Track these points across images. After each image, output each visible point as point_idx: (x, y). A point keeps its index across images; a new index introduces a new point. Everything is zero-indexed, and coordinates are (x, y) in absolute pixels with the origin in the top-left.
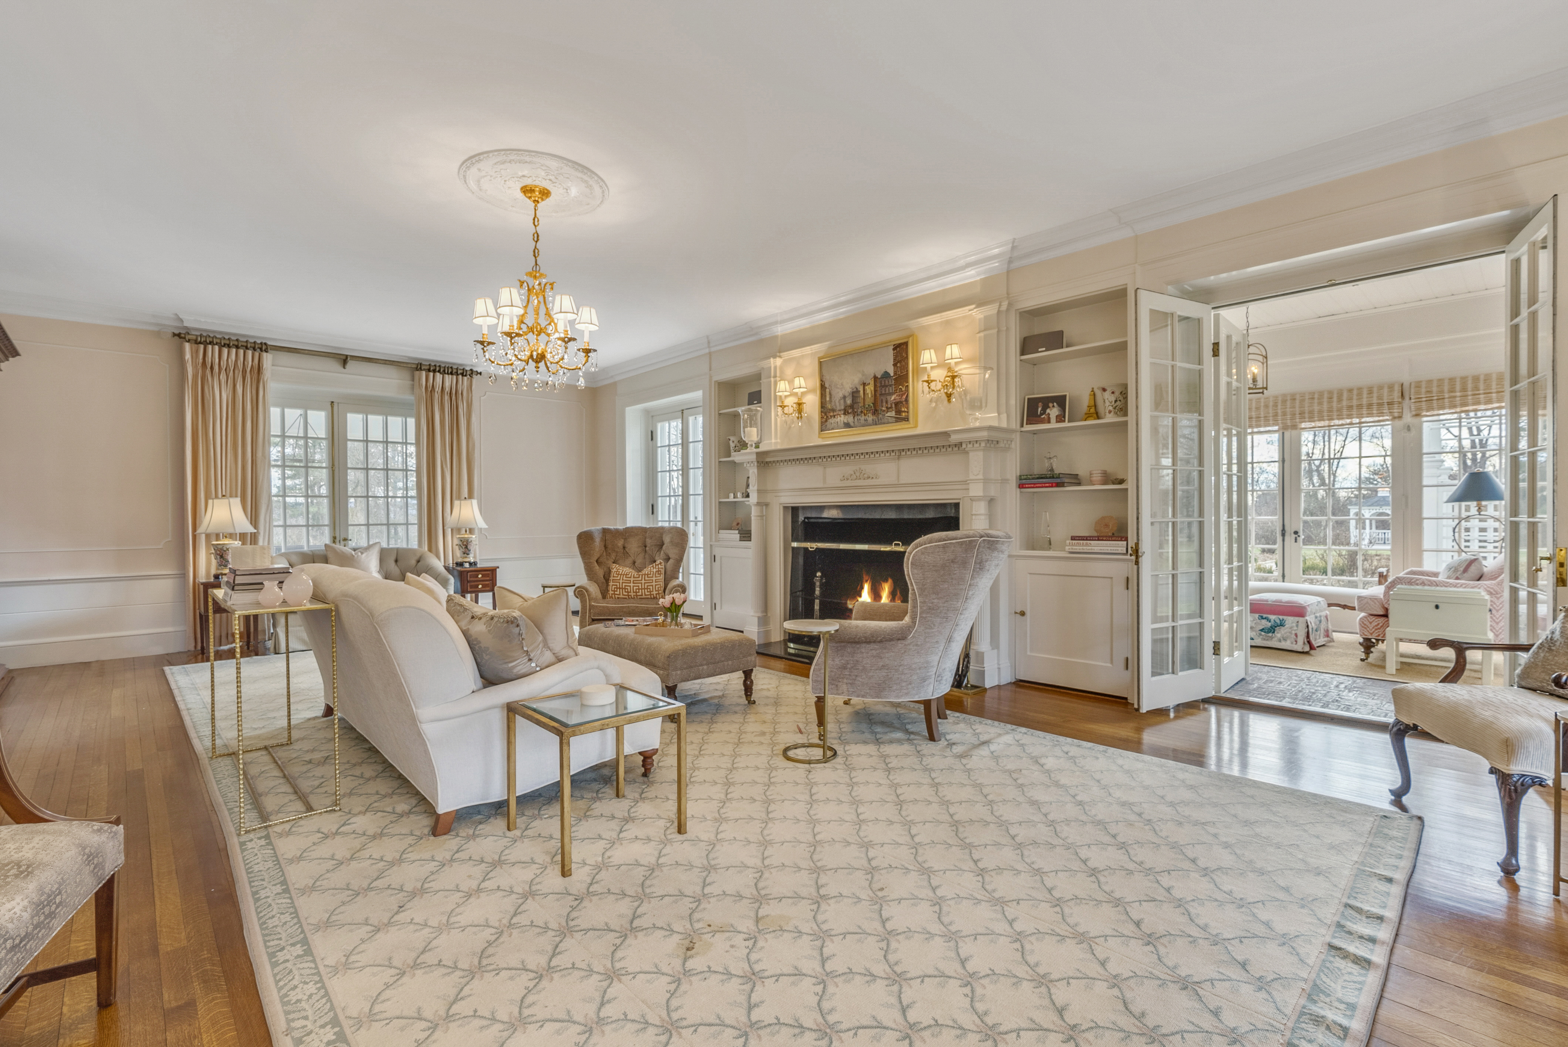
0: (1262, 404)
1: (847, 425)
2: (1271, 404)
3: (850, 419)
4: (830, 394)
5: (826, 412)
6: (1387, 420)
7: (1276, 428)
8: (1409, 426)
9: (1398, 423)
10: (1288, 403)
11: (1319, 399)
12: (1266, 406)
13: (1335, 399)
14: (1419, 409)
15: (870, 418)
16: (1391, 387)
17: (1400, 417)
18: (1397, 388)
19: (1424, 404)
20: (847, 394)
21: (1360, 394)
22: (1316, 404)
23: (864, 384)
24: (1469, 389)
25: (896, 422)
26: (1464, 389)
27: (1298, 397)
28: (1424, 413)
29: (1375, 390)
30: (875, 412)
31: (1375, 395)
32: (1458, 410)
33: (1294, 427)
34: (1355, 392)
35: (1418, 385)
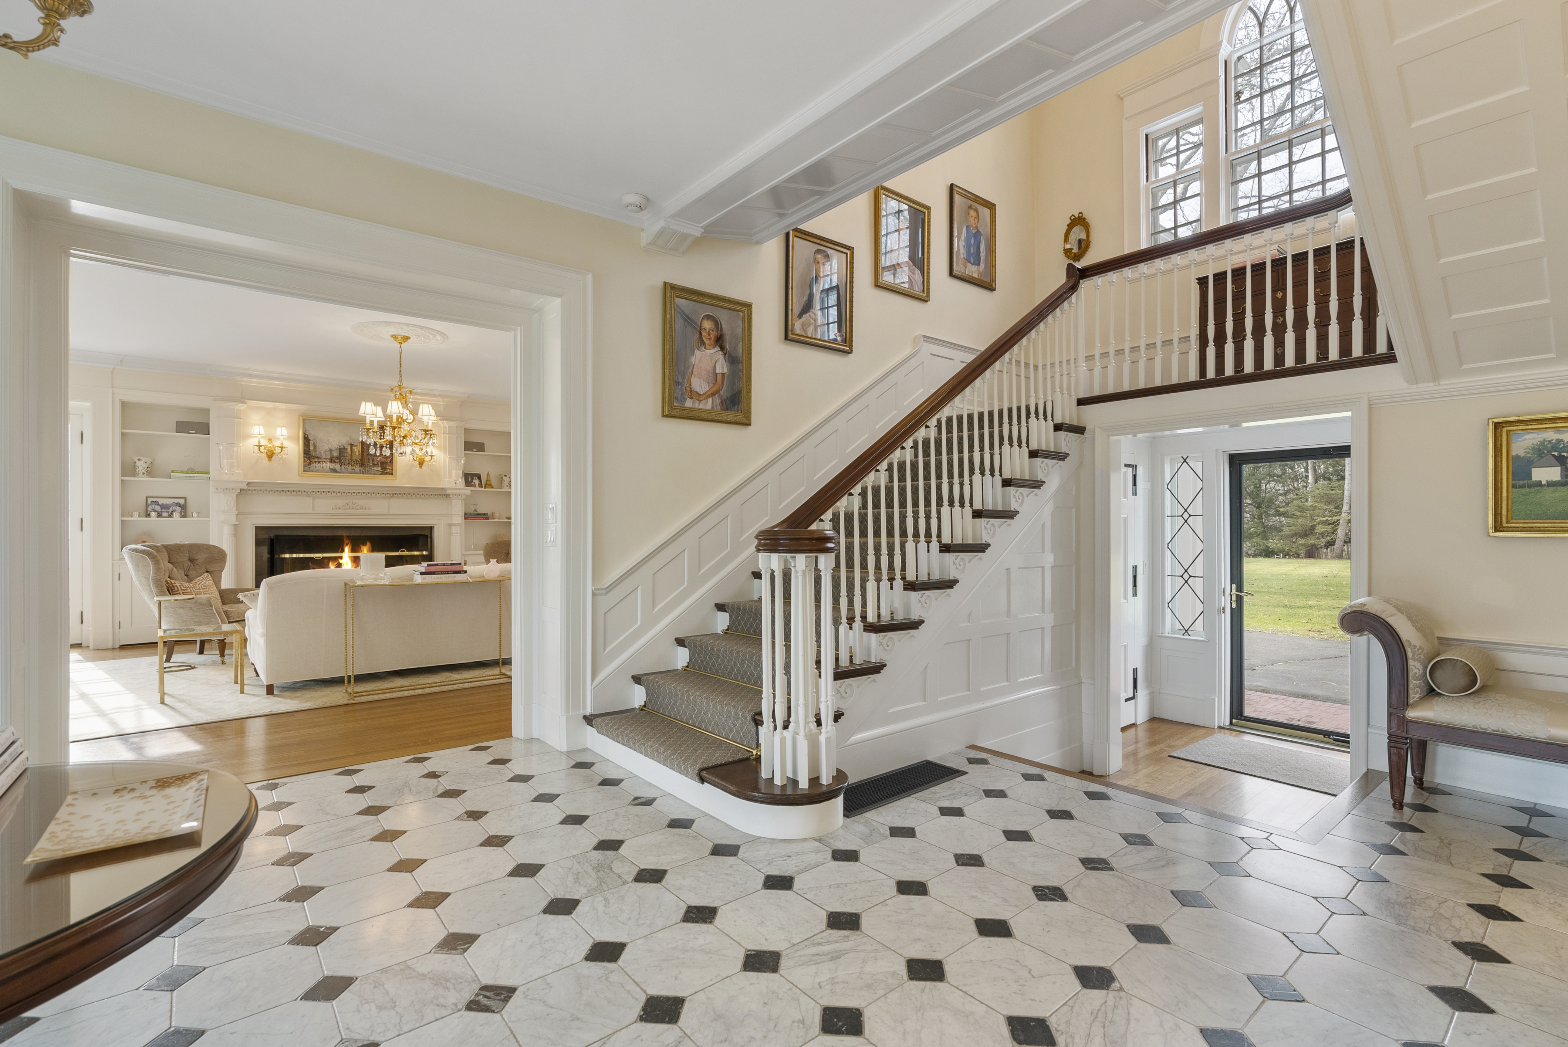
1: (334, 471)
3: (337, 466)
4: (314, 445)
5: (310, 455)
15: (358, 468)
20: (333, 448)
23: (352, 445)
25: (382, 474)
30: (362, 465)
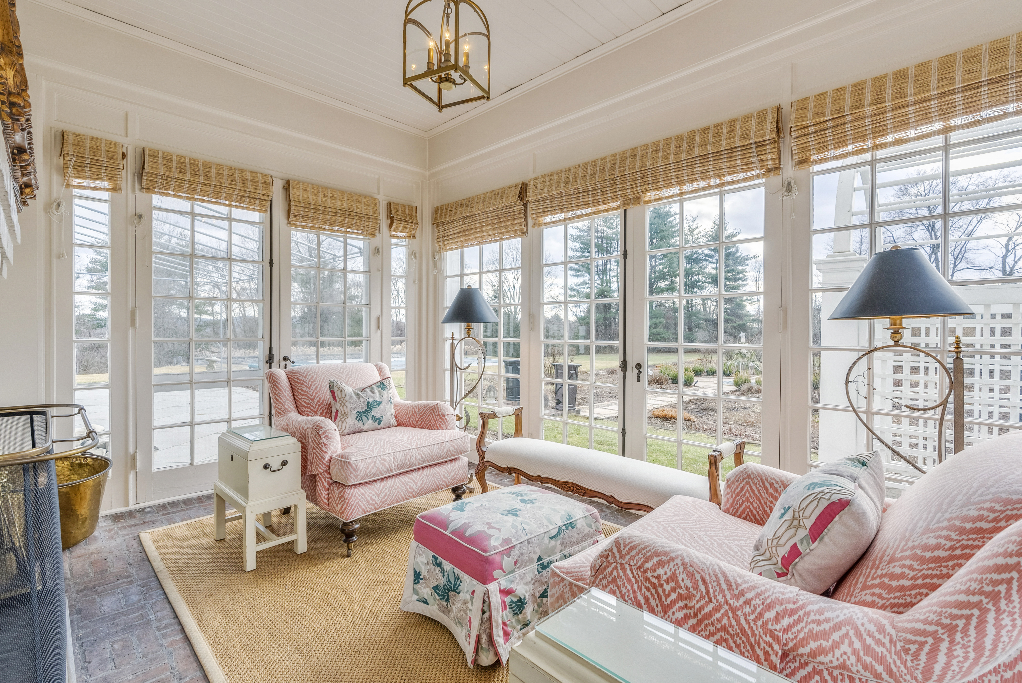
0: (598, 168)
2: (608, 165)
6: (758, 176)
7: (617, 204)
8: (789, 184)
9: (776, 180)
10: (628, 162)
11: (664, 150)
12: (603, 170)
13: (684, 149)
14: (804, 149)
16: (761, 115)
17: (777, 168)
18: (771, 116)
19: (811, 138)
21: (717, 135)
22: (660, 159)
24: (888, 97)
26: (878, 100)
27: (639, 152)
28: (814, 157)
29: (739, 124)
31: (738, 132)
32: (869, 144)
33: (637, 200)
34: (711, 132)
35: (802, 105)
